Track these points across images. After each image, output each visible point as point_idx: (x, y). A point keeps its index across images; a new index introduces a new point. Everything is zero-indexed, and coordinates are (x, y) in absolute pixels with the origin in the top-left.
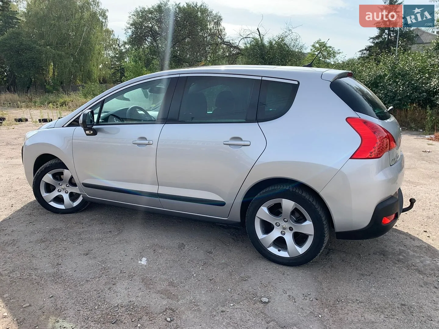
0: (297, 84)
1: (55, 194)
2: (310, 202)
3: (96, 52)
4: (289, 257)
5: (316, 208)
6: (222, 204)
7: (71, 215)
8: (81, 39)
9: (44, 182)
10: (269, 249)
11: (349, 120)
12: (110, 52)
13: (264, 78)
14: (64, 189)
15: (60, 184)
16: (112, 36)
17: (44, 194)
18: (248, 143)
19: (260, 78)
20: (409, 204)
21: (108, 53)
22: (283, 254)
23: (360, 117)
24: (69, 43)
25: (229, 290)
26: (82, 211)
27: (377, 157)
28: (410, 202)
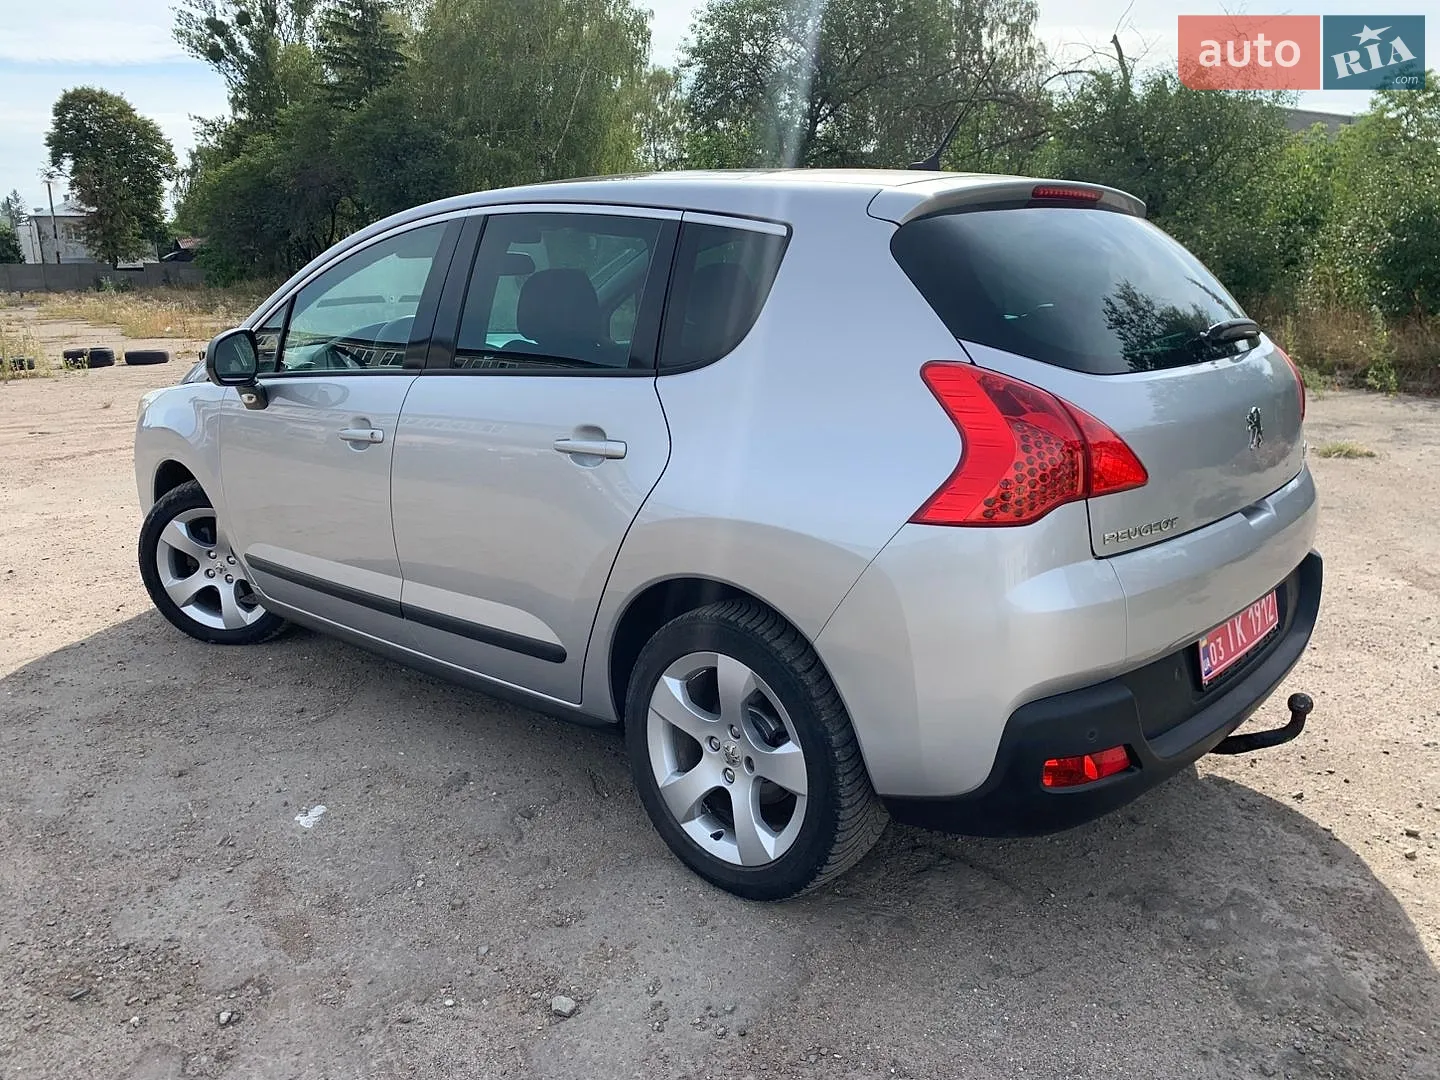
0: (785, 234)
1: (198, 582)
2: (796, 673)
3: (611, 146)
4: (740, 864)
5: (812, 699)
6: (556, 655)
7: (239, 649)
8: (570, 106)
9: (168, 547)
10: (686, 827)
11: (934, 374)
12: (666, 146)
13: (689, 217)
14: (221, 570)
15: (212, 554)
16: (672, 93)
17: (168, 581)
18: (619, 449)
19: (676, 216)
20: (1287, 717)
21: (659, 148)
22: (726, 851)
23: (973, 363)
24: (536, 123)
25: (484, 950)
26: (270, 642)
27: (1017, 519)
28: (1291, 709)
